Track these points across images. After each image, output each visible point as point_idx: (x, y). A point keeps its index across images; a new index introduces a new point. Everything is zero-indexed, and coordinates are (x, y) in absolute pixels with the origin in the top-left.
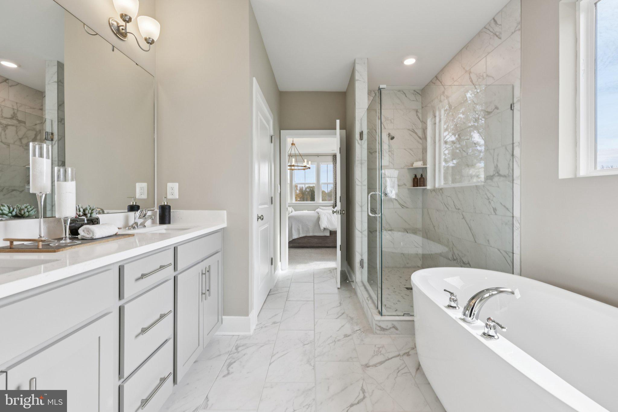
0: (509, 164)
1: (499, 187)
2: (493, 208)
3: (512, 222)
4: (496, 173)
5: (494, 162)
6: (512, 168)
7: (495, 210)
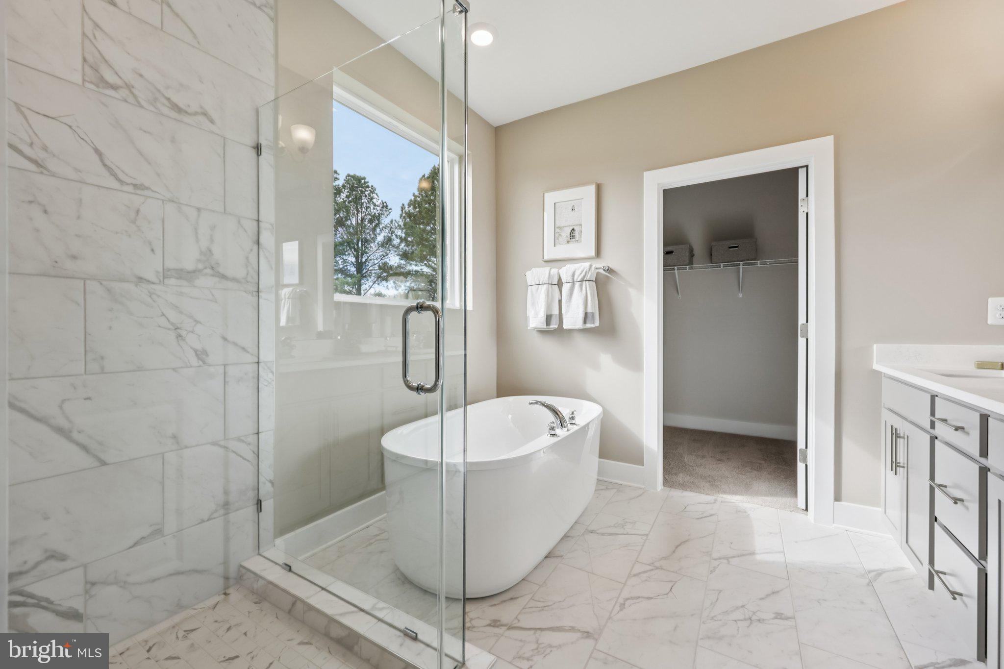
0: (247, 258)
1: (216, 302)
2: (196, 351)
3: (257, 373)
4: (205, 268)
5: (197, 240)
6: (256, 268)
7: (201, 355)
